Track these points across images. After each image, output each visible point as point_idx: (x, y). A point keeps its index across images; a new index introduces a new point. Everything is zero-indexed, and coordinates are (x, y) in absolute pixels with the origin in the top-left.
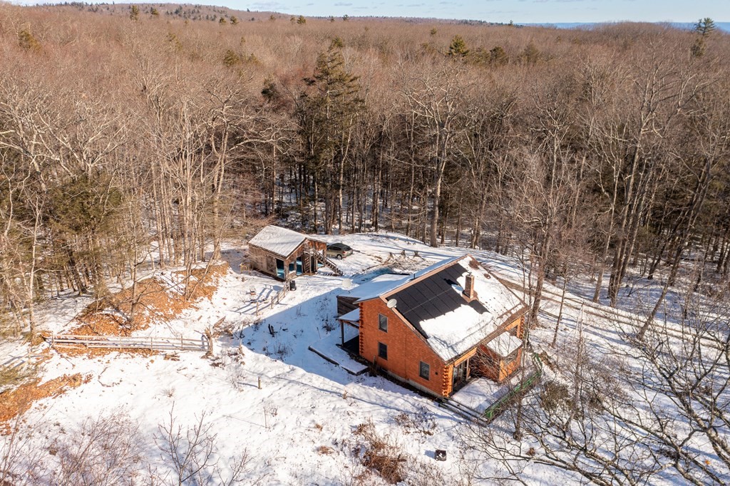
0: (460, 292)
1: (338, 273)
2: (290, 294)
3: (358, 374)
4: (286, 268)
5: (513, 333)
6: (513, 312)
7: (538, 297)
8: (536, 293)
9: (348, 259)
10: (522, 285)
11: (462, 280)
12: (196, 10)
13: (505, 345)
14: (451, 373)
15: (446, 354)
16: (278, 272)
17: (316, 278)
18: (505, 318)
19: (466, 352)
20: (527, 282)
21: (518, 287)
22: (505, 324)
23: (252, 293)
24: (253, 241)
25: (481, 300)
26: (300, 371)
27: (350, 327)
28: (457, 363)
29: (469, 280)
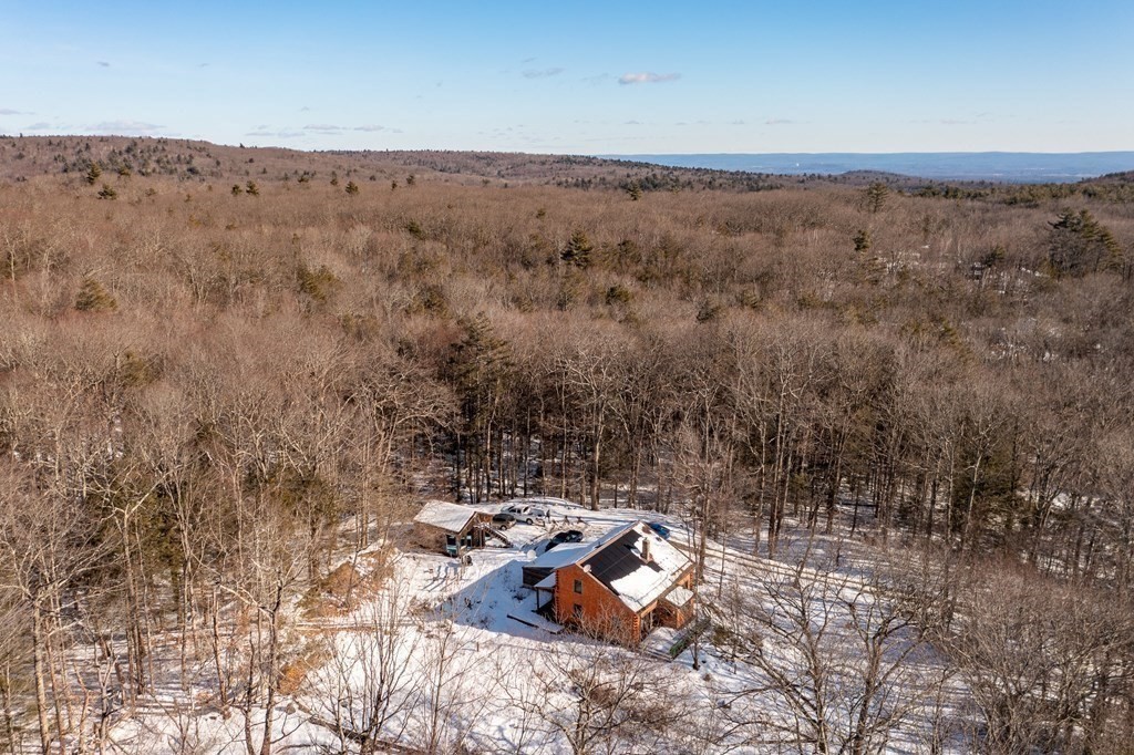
0: (638, 555)
1: (508, 546)
2: (470, 569)
3: (559, 633)
4: (458, 543)
5: (685, 586)
6: (684, 569)
7: (702, 555)
8: (701, 552)
9: (513, 530)
10: (687, 544)
11: (639, 545)
12: (160, 147)
13: (680, 597)
14: (639, 623)
15: (635, 607)
16: (449, 548)
17: (486, 552)
18: (677, 575)
19: (651, 604)
20: (692, 541)
21: (683, 547)
22: (677, 580)
23: (431, 571)
24: (416, 518)
25: (656, 561)
26: (506, 636)
27: (545, 593)
28: (643, 614)
29: (645, 544)
